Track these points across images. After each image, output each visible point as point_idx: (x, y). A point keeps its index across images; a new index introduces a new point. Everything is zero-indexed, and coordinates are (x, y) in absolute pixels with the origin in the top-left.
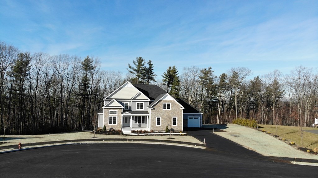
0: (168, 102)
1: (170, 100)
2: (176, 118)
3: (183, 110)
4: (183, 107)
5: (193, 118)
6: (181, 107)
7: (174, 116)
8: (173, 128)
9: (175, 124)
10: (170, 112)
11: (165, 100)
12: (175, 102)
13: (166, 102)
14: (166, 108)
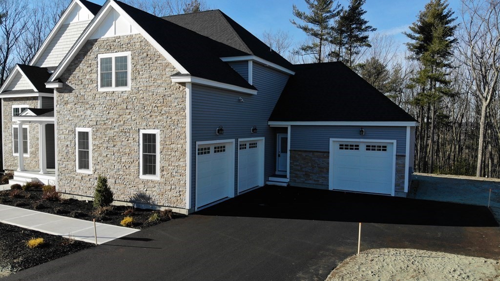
0: (121, 47)
1: (129, 33)
2: (154, 135)
3: (188, 90)
4: (184, 71)
5: (362, 147)
6: (178, 74)
7: (147, 126)
8: (142, 189)
9: (149, 167)
10: (126, 101)
11: (108, 39)
12: (147, 43)
13: (109, 49)
14: (111, 85)
